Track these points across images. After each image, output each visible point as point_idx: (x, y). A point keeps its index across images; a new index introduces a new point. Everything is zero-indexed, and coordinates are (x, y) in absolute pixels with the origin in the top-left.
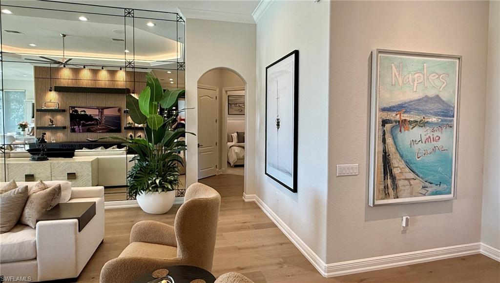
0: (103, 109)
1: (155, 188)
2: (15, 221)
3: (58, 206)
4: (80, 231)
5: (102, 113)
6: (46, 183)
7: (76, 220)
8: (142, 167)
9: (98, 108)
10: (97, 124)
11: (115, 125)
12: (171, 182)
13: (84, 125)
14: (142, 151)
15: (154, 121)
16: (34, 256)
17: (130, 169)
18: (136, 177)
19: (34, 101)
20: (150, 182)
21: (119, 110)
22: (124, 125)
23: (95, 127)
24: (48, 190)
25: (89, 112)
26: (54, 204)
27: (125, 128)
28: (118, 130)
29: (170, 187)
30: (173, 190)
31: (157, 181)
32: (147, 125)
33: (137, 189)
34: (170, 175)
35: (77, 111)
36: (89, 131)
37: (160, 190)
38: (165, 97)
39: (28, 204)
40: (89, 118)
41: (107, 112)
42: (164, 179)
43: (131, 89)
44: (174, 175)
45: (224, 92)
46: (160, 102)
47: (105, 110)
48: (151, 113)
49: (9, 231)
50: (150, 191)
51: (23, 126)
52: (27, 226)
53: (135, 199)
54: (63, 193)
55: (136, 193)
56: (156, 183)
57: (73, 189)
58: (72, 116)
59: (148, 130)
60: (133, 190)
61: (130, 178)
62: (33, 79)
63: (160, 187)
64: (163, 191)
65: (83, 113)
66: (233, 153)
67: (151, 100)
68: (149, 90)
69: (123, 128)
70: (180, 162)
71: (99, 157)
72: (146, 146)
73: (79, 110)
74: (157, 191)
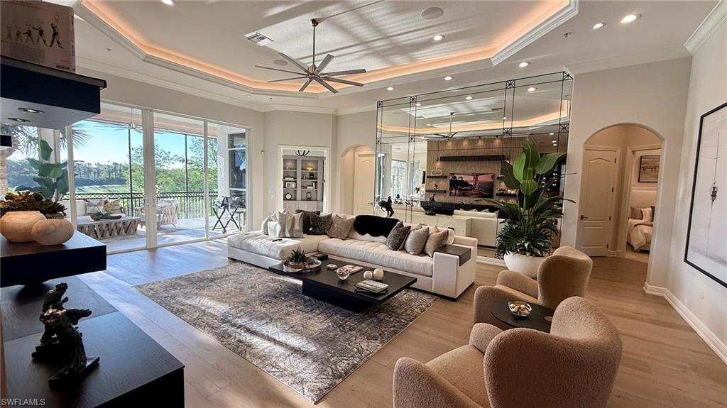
0: (478, 175)
1: (523, 252)
2: (420, 250)
3: (445, 246)
4: (460, 265)
5: (476, 179)
6: (439, 228)
7: (458, 257)
8: (511, 229)
9: (473, 175)
10: (471, 190)
11: (488, 191)
12: (540, 248)
13: (460, 190)
14: (513, 215)
15: (528, 186)
16: (430, 275)
17: (500, 230)
18: (505, 237)
19: (425, 170)
20: (518, 244)
21: (493, 177)
22: (496, 191)
23: (470, 192)
24: (441, 233)
25: (465, 178)
26: (444, 243)
27: (497, 194)
28: (491, 196)
29: (539, 253)
30: (542, 256)
31: (526, 245)
32: (520, 191)
33: (505, 248)
34: (540, 241)
35: (455, 177)
36: (464, 195)
37: (528, 254)
38: (541, 162)
39: (429, 240)
40: (464, 184)
41: (480, 178)
42: (533, 244)
43: (506, 155)
44: (544, 242)
45: (629, 152)
46: (536, 168)
47: (479, 177)
48: (524, 178)
49: (418, 255)
50: (518, 252)
51: (418, 190)
52: (427, 255)
53: (503, 259)
54: (449, 237)
55: (504, 252)
56: (524, 246)
57: (455, 236)
58: (451, 181)
59: (520, 196)
60: (501, 250)
61: (499, 238)
62: (426, 152)
63: (528, 251)
64: (531, 255)
65: (460, 179)
66: (640, 234)
67: (526, 166)
68: (524, 157)
69: (495, 194)
70: (554, 231)
71: (473, 218)
72: (517, 211)
73: (458, 176)
74: (525, 254)
